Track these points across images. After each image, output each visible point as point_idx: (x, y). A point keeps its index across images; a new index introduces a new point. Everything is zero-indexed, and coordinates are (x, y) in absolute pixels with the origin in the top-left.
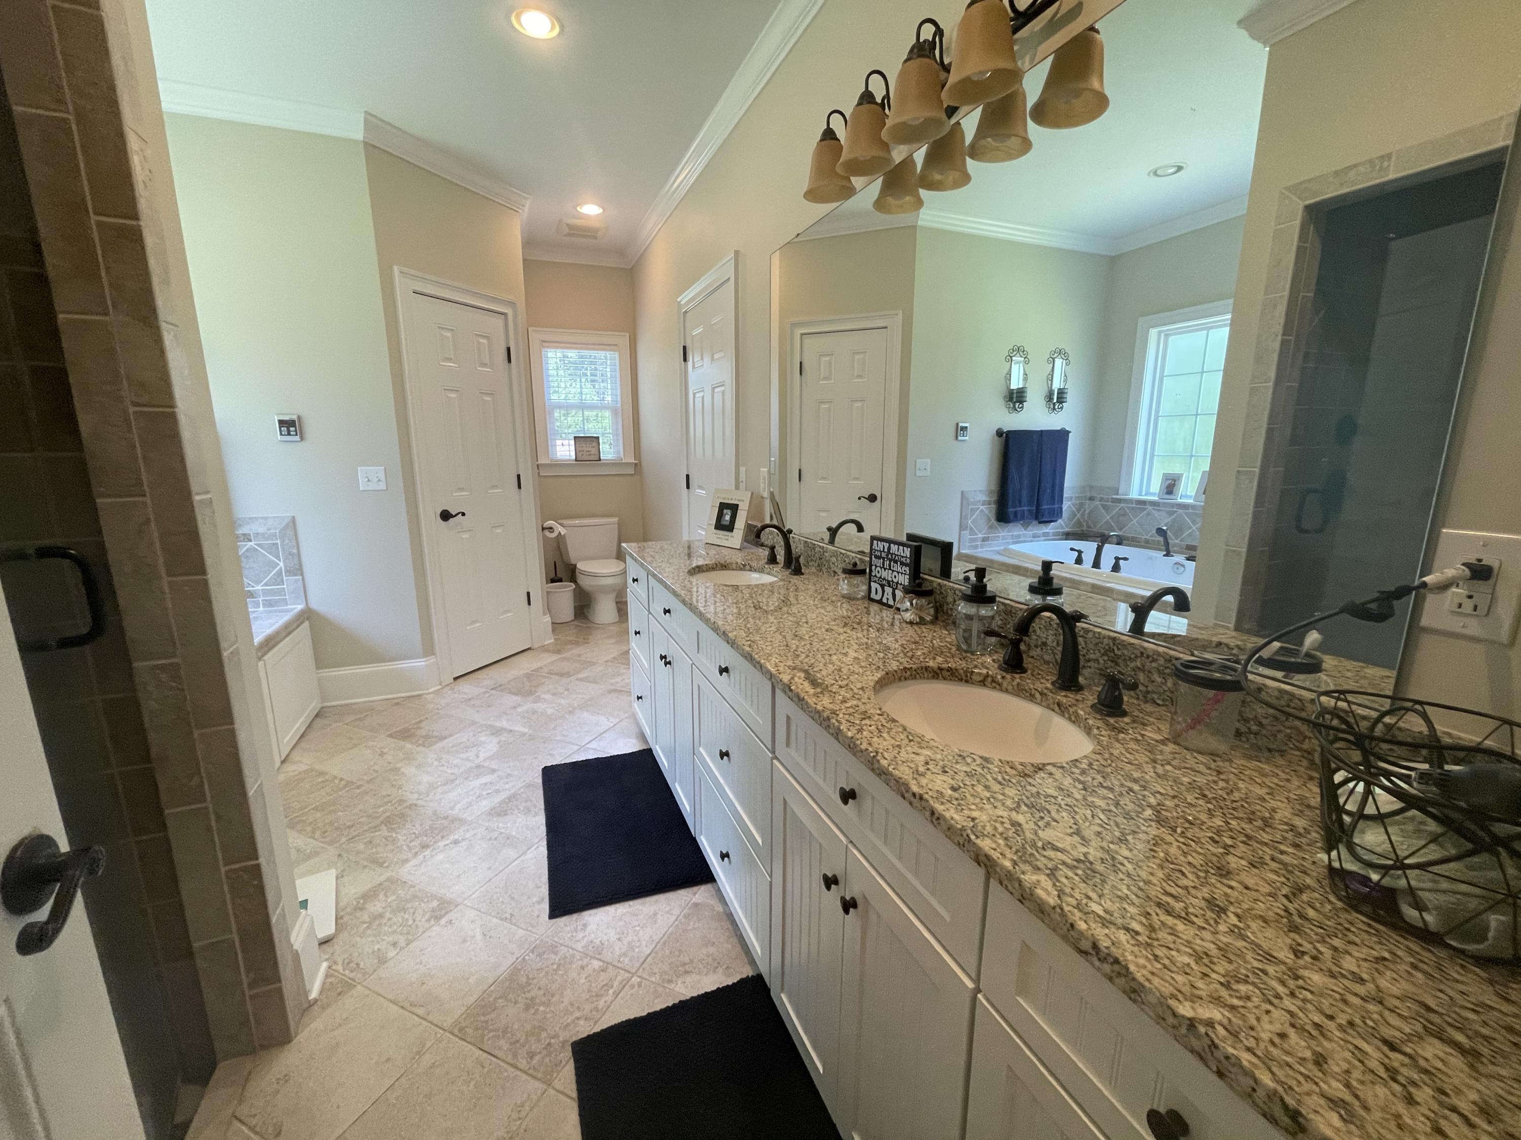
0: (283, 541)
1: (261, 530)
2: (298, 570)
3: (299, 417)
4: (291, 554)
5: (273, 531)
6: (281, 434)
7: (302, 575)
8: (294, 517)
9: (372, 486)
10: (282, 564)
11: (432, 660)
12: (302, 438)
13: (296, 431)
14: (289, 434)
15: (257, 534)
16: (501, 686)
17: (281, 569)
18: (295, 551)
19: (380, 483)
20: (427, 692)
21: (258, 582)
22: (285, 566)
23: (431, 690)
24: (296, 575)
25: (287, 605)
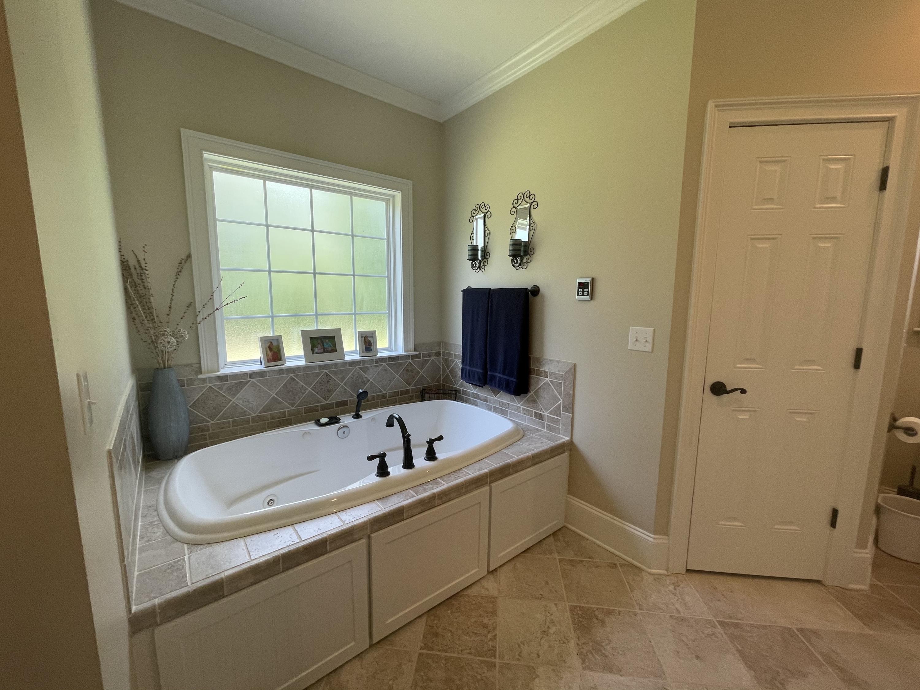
0: (565, 383)
1: (555, 371)
2: (570, 408)
3: (593, 279)
4: (568, 394)
5: (561, 373)
6: (578, 295)
7: (573, 413)
8: (575, 365)
9: (639, 347)
10: (561, 401)
11: (662, 540)
12: (592, 298)
13: (588, 292)
14: (583, 295)
15: (552, 373)
16: (736, 625)
17: (561, 403)
18: (571, 392)
19: (646, 344)
20: (649, 570)
21: (547, 409)
22: (563, 403)
23: (653, 571)
24: (568, 412)
25: (559, 433)
